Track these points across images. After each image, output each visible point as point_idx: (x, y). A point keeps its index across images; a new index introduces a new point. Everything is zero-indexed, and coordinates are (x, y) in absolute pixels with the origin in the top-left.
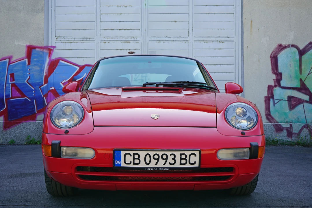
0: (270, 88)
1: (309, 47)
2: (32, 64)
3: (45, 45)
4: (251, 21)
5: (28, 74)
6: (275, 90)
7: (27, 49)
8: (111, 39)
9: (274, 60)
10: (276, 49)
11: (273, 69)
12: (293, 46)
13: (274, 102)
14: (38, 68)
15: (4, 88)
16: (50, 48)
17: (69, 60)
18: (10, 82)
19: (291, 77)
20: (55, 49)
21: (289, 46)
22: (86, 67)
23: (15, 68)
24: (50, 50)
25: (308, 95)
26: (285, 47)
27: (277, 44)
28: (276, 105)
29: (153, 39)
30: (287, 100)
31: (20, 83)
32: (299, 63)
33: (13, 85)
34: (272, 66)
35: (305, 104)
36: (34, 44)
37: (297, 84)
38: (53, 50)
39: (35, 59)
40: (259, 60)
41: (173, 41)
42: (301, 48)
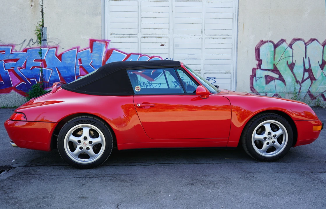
0: (254, 70)
1: (280, 42)
2: (93, 52)
3: (103, 38)
4: (244, 24)
5: (91, 59)
6: (257, 71)
7: (90, 42)
8: (149, 36)
9: (257, 51)
10: (259, 43)
11: (256, 57)
12: (270, 41)
13: (256, 79)
14: (98, 55)
15: (75, 69)
16: (107, 41)
17: (120, 50)
18: (79, 65)
19: (268, 62)
20: (110, 42)
21: (267, 41)
22: (132, 55)
23: (82, 55)
24: (106, 43)
25: (278, 74)
26: (265, 42)
27: (260, 40)
28: (257, 81)
29: (177, 36)
30: (265, 78)
31: (86, 65)
32: (273, 53)
33: (81, 67)
34: (256, 55)
35: (276, 81)
36: (94, 38)
37: (271, 67)
38: (108, 43)
39: (95, 49)
40: (247, 51)
41: (191, 38)
42: (276, 43)
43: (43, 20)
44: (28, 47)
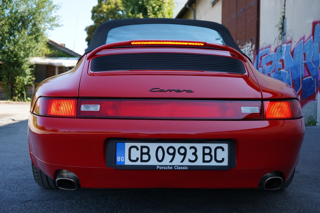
2: (315, 40)
5: (312, 51)
7: (312, 26)
15: (301, 68)
18: (304, 62)
23: (306, 48)
31: (308, 61)
33: (305, 64)
39: (316, 36)
43: (285, 9)
44: (277, 46)
